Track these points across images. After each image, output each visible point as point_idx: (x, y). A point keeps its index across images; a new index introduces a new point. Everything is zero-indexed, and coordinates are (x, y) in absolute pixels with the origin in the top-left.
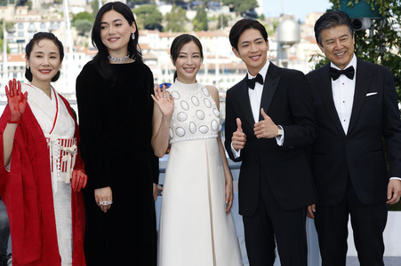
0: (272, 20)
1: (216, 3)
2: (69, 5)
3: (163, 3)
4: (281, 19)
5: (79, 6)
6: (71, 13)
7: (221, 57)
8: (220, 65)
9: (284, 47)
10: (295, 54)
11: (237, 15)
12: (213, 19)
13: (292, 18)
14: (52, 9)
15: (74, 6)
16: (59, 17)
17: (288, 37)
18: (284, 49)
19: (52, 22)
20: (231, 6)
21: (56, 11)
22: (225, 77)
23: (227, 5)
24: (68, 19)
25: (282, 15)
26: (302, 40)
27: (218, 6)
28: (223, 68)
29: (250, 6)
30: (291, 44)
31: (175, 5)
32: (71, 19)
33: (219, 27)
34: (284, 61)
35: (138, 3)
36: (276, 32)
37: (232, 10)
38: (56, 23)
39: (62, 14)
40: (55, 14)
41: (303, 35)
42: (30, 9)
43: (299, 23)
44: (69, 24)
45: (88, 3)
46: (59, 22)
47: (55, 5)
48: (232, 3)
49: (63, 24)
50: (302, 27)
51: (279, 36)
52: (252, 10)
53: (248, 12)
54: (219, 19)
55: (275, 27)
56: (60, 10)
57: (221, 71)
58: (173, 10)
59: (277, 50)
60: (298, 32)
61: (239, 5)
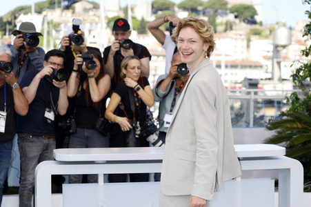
0: (268, 26)
1: (224, 11)
2: (105, 10)
3: (181, 10)
4: (276, 27)
5: (113, 11)
6: (106, 17)
7: (226, 55)
8: (226, 62)
9: (279, 49)
10: (286, 54)
11: (240, 21)
12: (221, 24)
13: (284, 25)
14: (91, 13)
15: (109, 11)
16: (97, 19)
17: (282, 41)
18: (278, 51)
19: (91, 24)
20: (236, 14)
21: (95, 15)
22: (230, 71)
23: (232, 12)
24: (104, 22)
25: (277, 23)
26: (293, 43)
27: (226, 14)
28: (229, 64)
29: (250, 14)
30: (284, 47)
31: (190, 12)
32: (107, 21)
33: (226, 30)
34: (279, 60)
35: (161, 10)
36: (272, 36)
37: (236, 17)
38: (94, 25)
39: (99, 17)
40: (94, 17)
41: (293, 39)
42: (73, 12)
43: (291, 29)
44: (105, 25)
45: (120, 9)
46: (97, 24)
47: (94, 10)
48: (237, 11)
49: (99, 25)
50: (293, 32)
51: (274, 39)
52: (252, 17)
53: (249, 19)
54: (226, 24)
55: (271, 32)
56: (98, 14)
57: (226, 67)
58: (189, 15)
59: (273, 52)
60: (290, 37)
61: (242, 13)
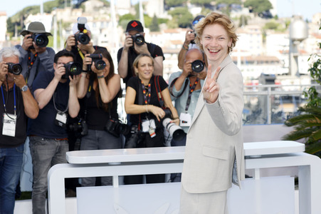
0: (285, 20)
1: (238, 6)
2: (115, 8)
3: (194, 6)
4: (292, 20)
5: (124, 9)
6: (117, 15)
7: (242, 51)
8: (242, 57)
9: (296, 43)
10: (303, 47)
11: (255, 15)
12: (236, 19)
13: (301, 18)
14: (102, 11)
15: (120, 8)
16: (108, 18)
17: (298, 35)
18: (295, 45)
19: (102, 22)
20: (251, 8)
21: (105, 13)
22: (245, 67)
23: (247, 7)
24: (115, 21)
25: (293, 17)
26: (310, 36)
27: (240, 8)
28: (245, 60)
29: (266, 8)
30: (301, 40)
31: (204, 7)
32: (118, 19)
33: (240, 25)
34: (296, 54)
35: (173, 6)
36: (288, 30)
37: (251, 11)
38: (105, 23)
39: (110, 15)
40: (105, 16)
41: (310, 32)
42: (84, 11)
43: (307, 22)
44: (116, 24)
45: (132, 6)
46: (108, 22)
47: (105, 8)
48: (251, 5)
49: (111, 24)
50: (310, 25)
51: (291, 33)
52: (267, 11)
53: (264, 12)
54: (241, 19)
55: (287, 25)
56: (108, 12)
57: (242, 63)
58: (202, 11)
59: (290, 46)
60: (307, 30)
61: (257, 7)
